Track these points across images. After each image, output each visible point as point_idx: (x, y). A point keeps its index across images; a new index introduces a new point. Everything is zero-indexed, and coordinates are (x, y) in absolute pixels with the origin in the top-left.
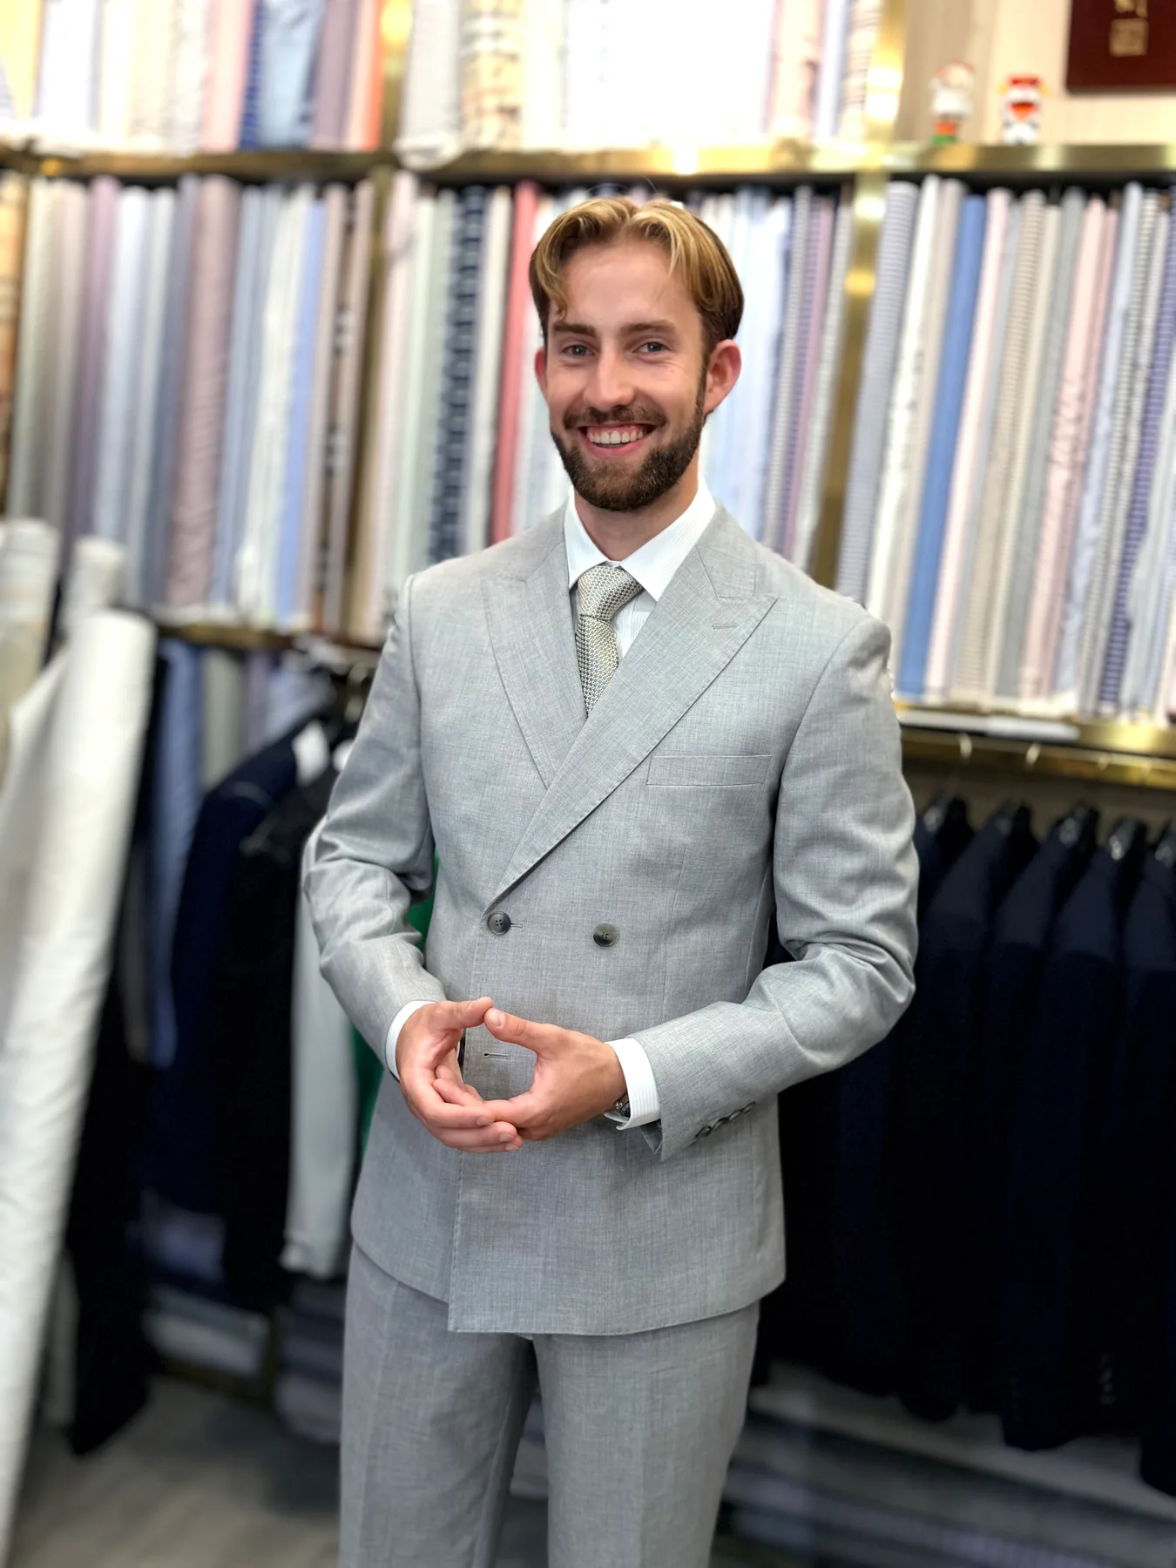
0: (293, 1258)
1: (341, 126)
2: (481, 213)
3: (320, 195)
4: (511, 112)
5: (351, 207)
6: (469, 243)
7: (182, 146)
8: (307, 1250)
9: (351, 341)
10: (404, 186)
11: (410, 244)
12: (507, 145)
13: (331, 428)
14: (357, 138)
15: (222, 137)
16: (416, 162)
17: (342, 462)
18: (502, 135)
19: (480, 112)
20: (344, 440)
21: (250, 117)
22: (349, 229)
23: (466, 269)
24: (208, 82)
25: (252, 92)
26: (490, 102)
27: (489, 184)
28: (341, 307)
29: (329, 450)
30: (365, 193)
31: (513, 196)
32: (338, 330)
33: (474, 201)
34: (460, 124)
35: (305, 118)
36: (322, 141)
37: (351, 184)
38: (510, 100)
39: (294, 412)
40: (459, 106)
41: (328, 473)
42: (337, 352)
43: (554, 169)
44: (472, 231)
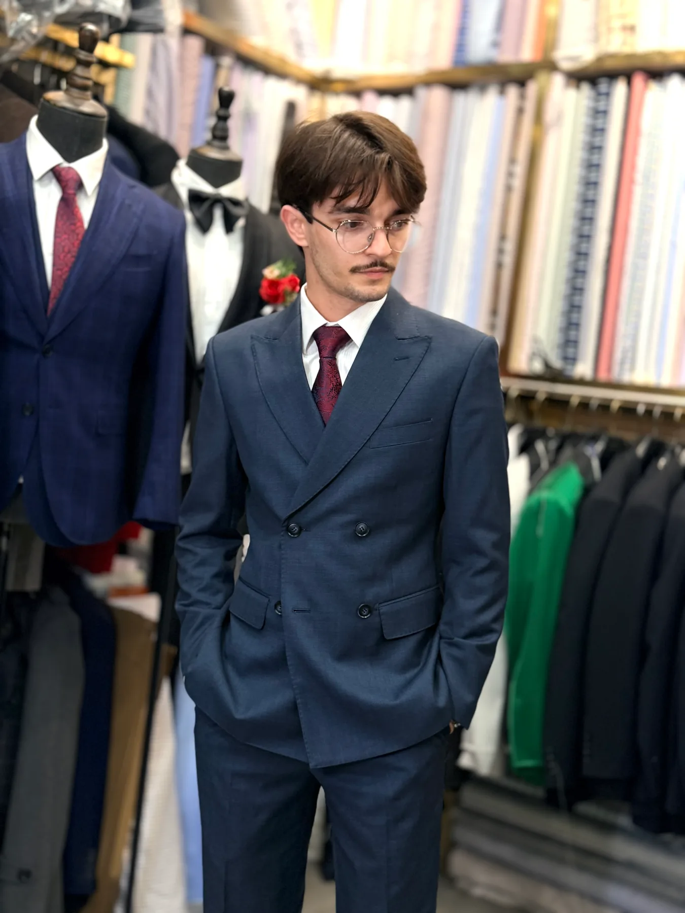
0: (465, 761)
1: (518, 46)
2: (608, 95)
3: (502, 92)
4: (631, 29)
5: (522, 97)
6: (599, 113)
7: (417, 67)
8: (473, 755)
9: (518, 183)
10: (558, 80)
11: (560, 117)
12: (627, 50)
13: (503, 237)
14: (527, 54)
15: (443, 60)
16: (566, 65)
17: (508, 260)
18: (624, 43)
19: (610, 30)
20: (510, 246)
21: (460, 46)
22: (520, 111)
23: (597, 131)
24: (436, 27)
25: (462, 31)
26: (616, 24)
27: (612, 76)
28: (512, 161)
29: (501, 251)
30: (532, 88)
31: (629, 83)
32: (510, 175)
33: (603, 86)
34: (596, 39)
35: (496, 44)
36: (506, 57)
37: (522, 83)
38: (629, 21)
39: (480, 230)
40: (596, 28)
41: (499, 266)
42: (509, 189)
43: (657, 62)
44: (602, 106)
